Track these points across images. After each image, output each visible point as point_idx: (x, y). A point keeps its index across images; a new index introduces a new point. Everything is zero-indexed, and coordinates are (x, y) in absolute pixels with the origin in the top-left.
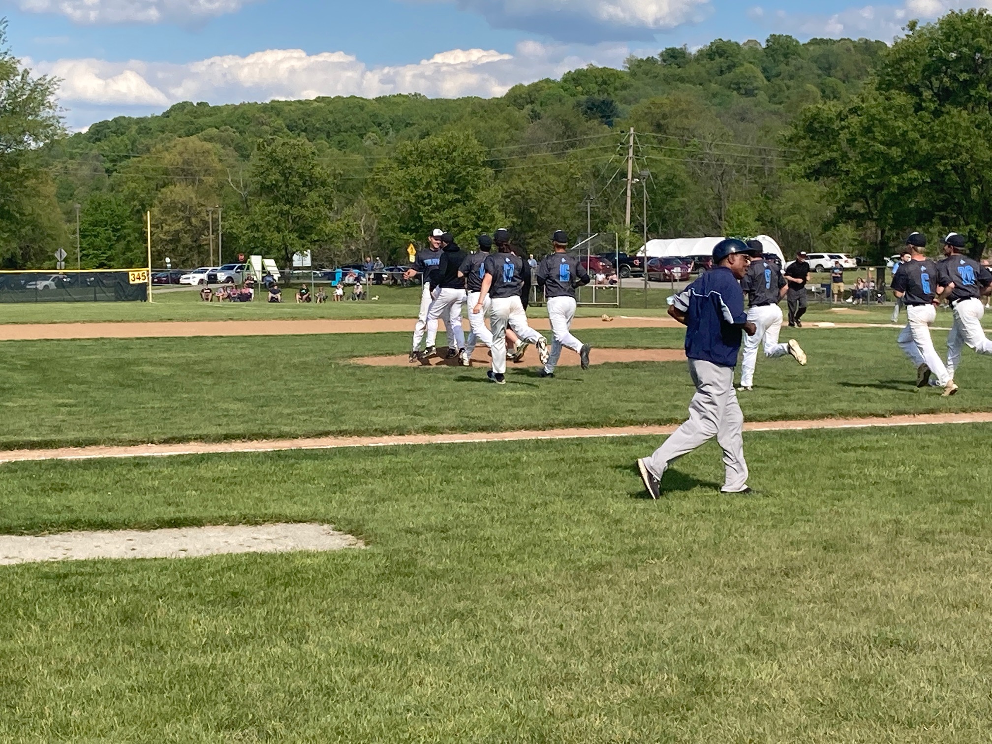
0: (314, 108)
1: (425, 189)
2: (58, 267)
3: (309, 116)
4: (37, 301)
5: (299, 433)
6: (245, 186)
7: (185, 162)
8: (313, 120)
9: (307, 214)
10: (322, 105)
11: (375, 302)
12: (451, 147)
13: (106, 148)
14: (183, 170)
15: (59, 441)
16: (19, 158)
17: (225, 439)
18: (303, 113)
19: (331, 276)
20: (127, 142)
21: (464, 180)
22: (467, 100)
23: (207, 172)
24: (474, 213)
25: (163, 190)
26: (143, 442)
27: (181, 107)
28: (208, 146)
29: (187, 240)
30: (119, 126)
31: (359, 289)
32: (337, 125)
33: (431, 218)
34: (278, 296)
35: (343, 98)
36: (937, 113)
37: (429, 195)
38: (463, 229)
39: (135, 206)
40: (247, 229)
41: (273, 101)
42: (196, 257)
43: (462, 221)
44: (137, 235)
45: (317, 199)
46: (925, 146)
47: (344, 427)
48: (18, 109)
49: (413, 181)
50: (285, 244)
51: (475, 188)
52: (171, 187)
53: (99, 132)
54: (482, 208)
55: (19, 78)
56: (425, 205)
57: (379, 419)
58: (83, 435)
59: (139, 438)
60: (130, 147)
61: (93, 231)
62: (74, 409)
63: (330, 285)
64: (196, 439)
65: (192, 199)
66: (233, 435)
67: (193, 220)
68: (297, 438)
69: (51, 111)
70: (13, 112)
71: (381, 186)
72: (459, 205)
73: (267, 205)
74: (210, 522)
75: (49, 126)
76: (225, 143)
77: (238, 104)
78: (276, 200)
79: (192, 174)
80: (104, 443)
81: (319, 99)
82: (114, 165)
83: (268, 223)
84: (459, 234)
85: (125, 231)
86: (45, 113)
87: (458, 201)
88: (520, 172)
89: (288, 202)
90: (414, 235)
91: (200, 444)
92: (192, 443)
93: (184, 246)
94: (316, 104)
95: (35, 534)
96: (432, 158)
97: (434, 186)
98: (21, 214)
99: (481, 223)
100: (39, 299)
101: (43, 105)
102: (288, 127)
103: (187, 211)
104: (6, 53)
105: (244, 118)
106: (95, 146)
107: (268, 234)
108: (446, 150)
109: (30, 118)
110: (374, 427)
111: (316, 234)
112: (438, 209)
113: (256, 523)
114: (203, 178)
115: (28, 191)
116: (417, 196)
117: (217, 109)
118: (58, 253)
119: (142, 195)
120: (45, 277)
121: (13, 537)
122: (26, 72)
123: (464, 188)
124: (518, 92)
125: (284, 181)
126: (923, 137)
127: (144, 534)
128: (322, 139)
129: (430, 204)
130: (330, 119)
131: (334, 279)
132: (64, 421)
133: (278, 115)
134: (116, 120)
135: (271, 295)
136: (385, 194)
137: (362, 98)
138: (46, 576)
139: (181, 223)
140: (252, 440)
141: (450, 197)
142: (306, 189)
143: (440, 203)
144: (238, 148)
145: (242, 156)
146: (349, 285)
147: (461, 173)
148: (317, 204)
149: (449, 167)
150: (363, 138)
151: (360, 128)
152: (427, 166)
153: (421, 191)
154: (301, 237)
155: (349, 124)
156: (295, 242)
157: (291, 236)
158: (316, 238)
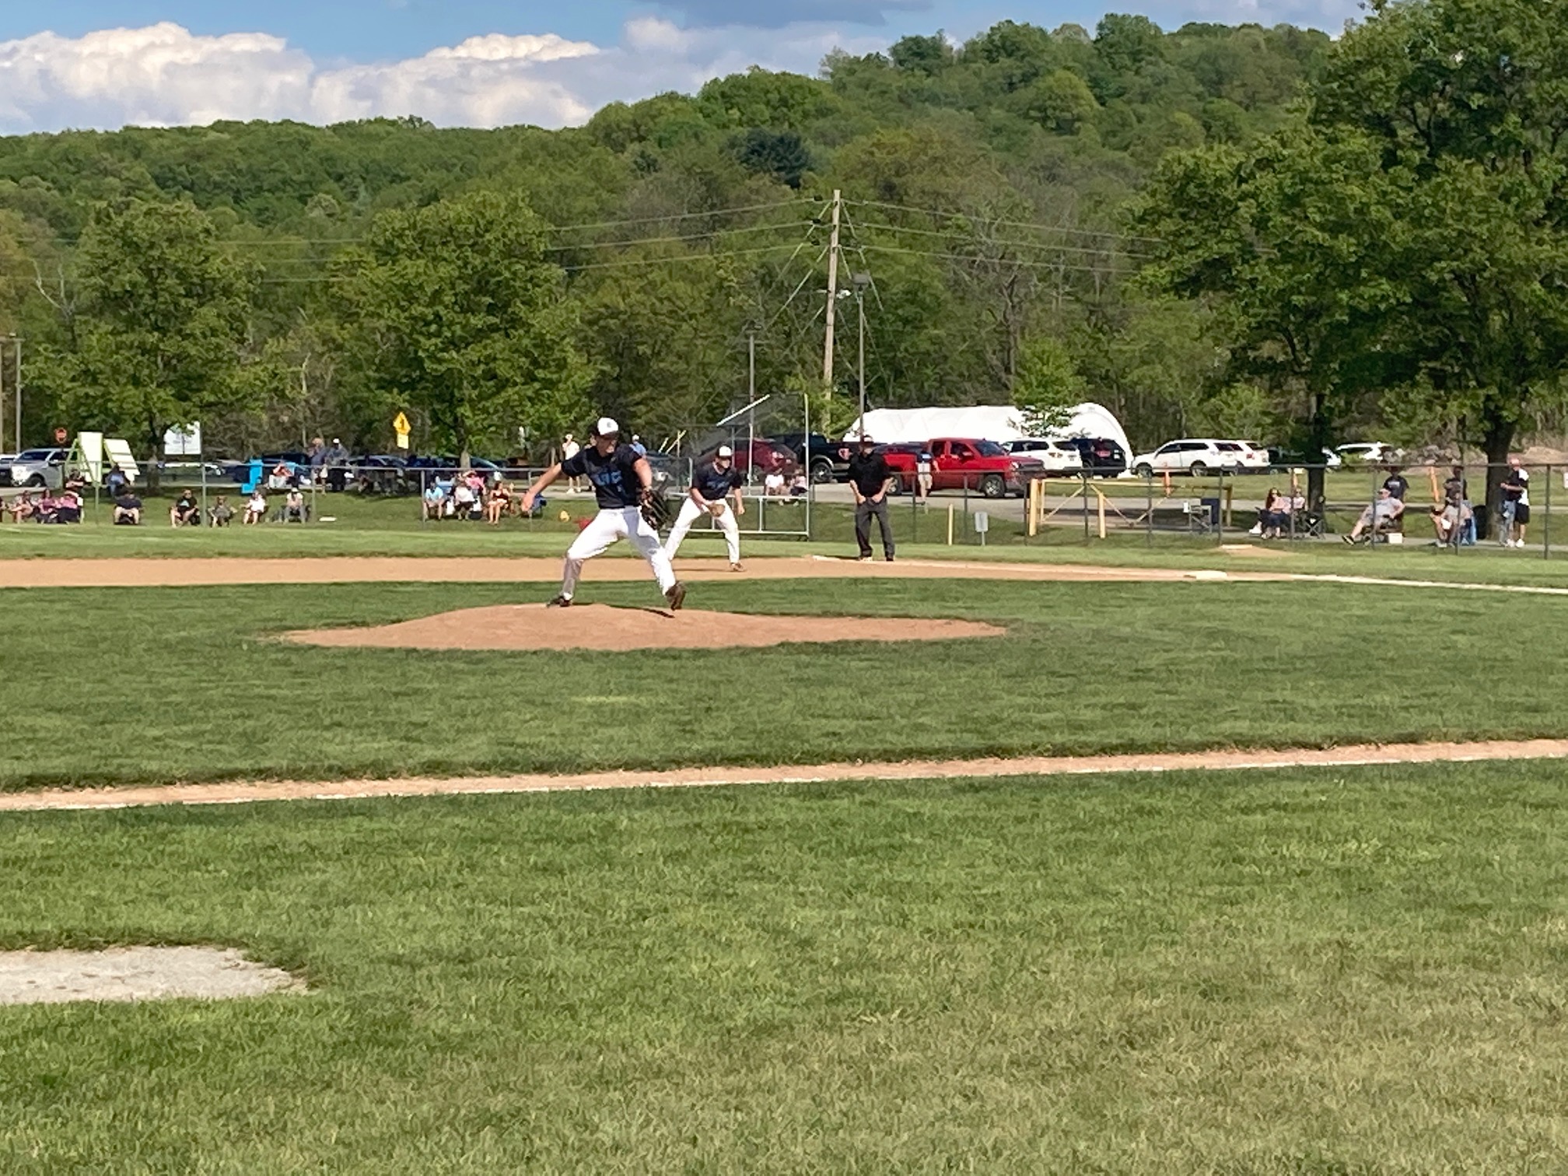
0: (211, 144)
1: (429, 305)
3: (199, 158)
5: (178, 774)
6: (70, 296)
8: (205, 166)
9: (194, 351)
10: (227, 136)
11: (328, 526)
12: (482, 222)
18: (186, 154)
19: (241, 474)
21: (507, 287)
24: (527, 354)
32: (255, 177)
33: (440, 361)
34: (135, 512)
35: (266, 124)
36: (1425, 171)
37: (437, 315)
38: (506, 383)
40: (73, 379)
43: (503, 370)
45: (214, 322)
46: (1401, 234)
49: (405, 288)
50: (149, 411)
51: (529, 303)
54: (540, 342)
56: (429, 336)
57: (336, 748)
63: (238, 492)
66: (46, 777)
68: (173, 783)
71: (341, 298)
72: (496, 336)
73: (115, 333)
76: (30, 209)
77: (56, 133)
78: (132, 323)
81: (219, 126)
83: (116, 370)
84: (498, 392)
87: (494, 328)
88: (619, 274)
89: (155, 328)
90: (406, 395)
94: (213, 135)
96: (445, 244)
97: (448, 298)
99: (541, 374)
102: (156, 178)
105: (68, 160)
107: (115, 390)
108: (471, 229)
110: (327, 764)
111: (213, 392)
112: (453, 343)
116: (413, 318)
117: (15, 142)
123: (507, 305)
124: (613, 117)
125: (147, 286)
126: (1398, 216)
128: (225, 204)
129: (438, 334)
130: (242, 165)
131: (247, 480)
133: (137, 156)
135: (119, 510)
136: (350, 315)
137: (304, 125)
140: (83, 788)
141: (477, 321)
142: (192, 302)
143: (459, 332)
144: (57, 220)
145: (64, 235)
146: (276, 492)
147: (500, 274)
148: (214, 332)
149: (477, 262)
150: (306, 203)
151: (301, 184)
152: (434, 259)
153: (420, 309)
154: (181, 397)
155: (279, 176)
156: (170, 406)
157: (162, 393)
158: (212, 399)
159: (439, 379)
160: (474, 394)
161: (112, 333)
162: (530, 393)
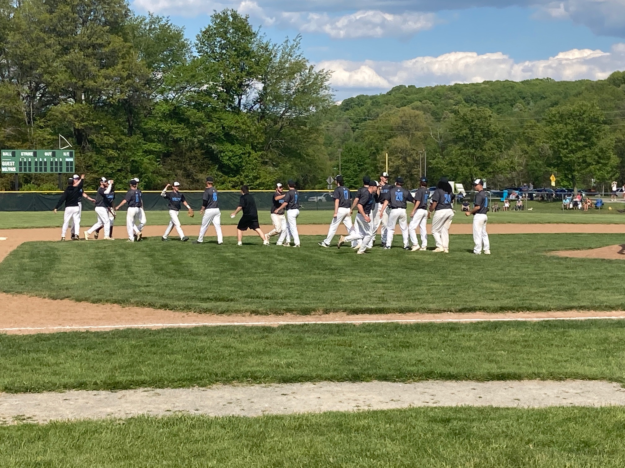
0: (482, 88)
1: (564, 139)
2: (328, 188)
3: (479, 93)
4: (317, 209)
6: (441, 138)
7: (404, 122)
8: (480, 95)
9: (486, 155)
10: (487, 86)
11: (530, 212)
12: (582, 111)
13: (352, 114)
14: (402, 128)
15: (389, 309)
16: (306, 120)
17: (500, 310)
18: (475, 92)
19: (501, 195)
20: (365, 111)
21: (590, 132)
22: (581, 82)
23: (417, 129)
24: (597, 154)
25: (390, 140)
26: (444, 311)
27: (398, 89)
28: (417, 112)
29: (404, 171)
30: (360, 101)
31: (520, 204)
32: (496, 98)
33: (568, 157)
34: (468, 207)
35: (500, 81)
37: (567, 142)
38: (590, 164)
39: (372, 150)
40: (447, 164)
41: (456, 84)
42: (409, 182)
43: (589, 160)
44: (373, 168)
45: (492, 145)
47: (583, 304)
48: (306, 90)
49: (556, 133)
50: (471, 174)
51: (597, 137)
52: (395, 139)
53: (348, 104)
54: (601, 150)
55: (307, 71)
56: (564, 149)
58: (403, 304)
59: (442, 308)
60: (366, 114)
61: (346, 166)
62: (386, 285)
63: (499, 200)
64: (480, 310)
65: (407, 145)
66: (506, 308)
67: (408, 158)
68: (550, 311)
69: (327, 91)
70: (303, 92)
71: (529, 137)
72: (587, 149)
73: (460, 149)
74: (527, 377)
75: (324, 100)
76: (425, 110)
77: (433, 86)
78: (465, 146)
79: (407, 130)
80: (418, 310)
81: (485, 83)
82: (357, 125)
83: (461, 161)
84: (587, 168)
85: (366, 166)
86: (323, 93)
87: (586, 146)
88: (621, 128)
89: (473, 147)
90: (556, 169)
91: (483, 313)
92: (478, 312)
93: (402, 175)
94: (483, 86)
95: (403, 381)
96: (569, 119)
97: (570, 136)
98: (307, 156)
99: (602, 161)
100: (319, 208)
101: (322, 87)
102: (465, 100)
103: (403, 153)
104: (300, 56)
105: (437, 95)
106: (345, 113)
107: (460, 168)
108: (578, 114)
109: (314, 95)
110: (605, 304)
111: (491, 168)
112: (572, 151)
113: (560, 379)
114: (414, 132)
115: (311, 140)
116: (558, 143)
117: (421, 89)
118: (329, 179)
119: (377, 143)
120: (320, 194)
121: (389, 383)
122: (312, 67)
123: (590, 138)
124: (616, 76)
125: (471, 134)
127: (480, 384)
128: (487, 107)
129: (566, 149)
130: (492, 95)
131: (502, 197)
132: (384, 294)
133: (459, 93)
134: (358, 97)
135: (463, 207)
136: (531, 142)
137: (512, 81)
138: (434, 420)
139: (400, 161)
140: (519, 312)
141: (580, 144)
142: (485, 139)
143: (574, 148)
144: (434, 114)
145: (436, 118)
146: (512, 200)
147: (587, 128)
148: (492, 149)
149: (580, 124)
150: (513, 107)
151: (511, 100)
152: (566, 124)
153: (561, 140)
154: (481, 170)
155: (504, 98)
156: (478, 173)
157: (475, 169)
158: (491, 170)
159: (567, 163)
160: (579, 168)
161: (459, 149)
162: (598, 168)
